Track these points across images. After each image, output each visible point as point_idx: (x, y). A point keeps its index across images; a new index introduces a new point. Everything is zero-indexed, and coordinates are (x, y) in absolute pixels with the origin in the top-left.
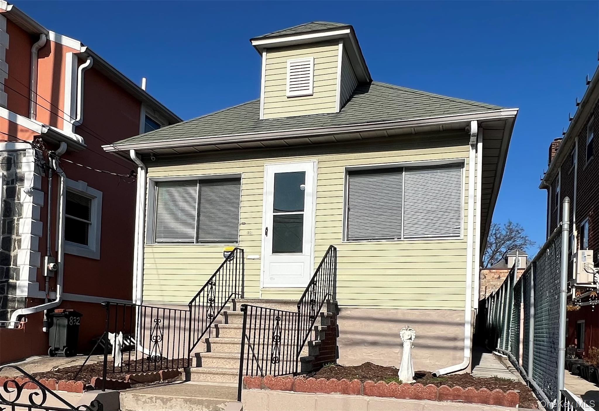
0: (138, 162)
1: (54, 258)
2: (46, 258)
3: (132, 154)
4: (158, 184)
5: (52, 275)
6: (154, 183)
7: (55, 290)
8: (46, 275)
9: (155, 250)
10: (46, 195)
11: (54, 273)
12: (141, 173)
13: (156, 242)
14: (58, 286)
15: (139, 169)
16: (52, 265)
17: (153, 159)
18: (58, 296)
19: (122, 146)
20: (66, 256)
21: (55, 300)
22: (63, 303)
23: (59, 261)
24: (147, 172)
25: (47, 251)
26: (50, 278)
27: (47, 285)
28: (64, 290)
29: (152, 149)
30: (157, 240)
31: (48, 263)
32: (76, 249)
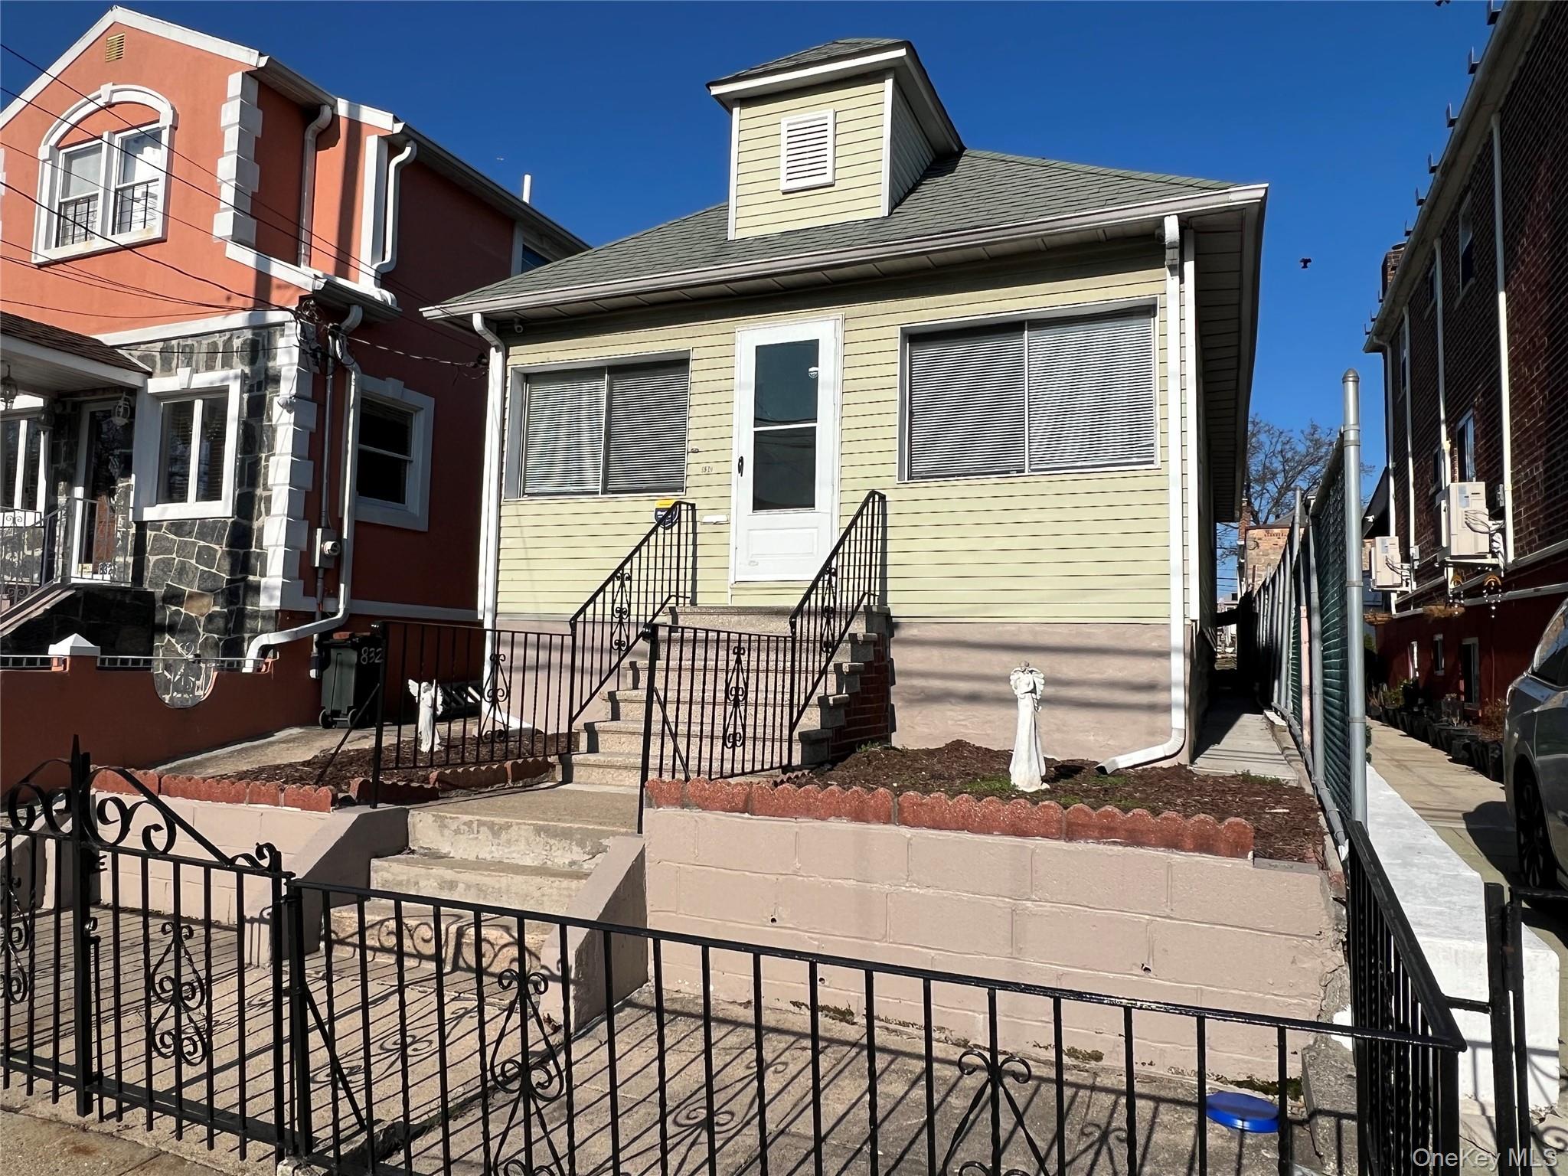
0: (489, 337)
1: (333, 530)
2: (319, 531)
3: (477, 322)
4: (529, 377)
5: (331, 565)
6: (521, 377)
7: (336, 596)
8: (317, 565)
9: (522, 510)
10: (321, 407)
11: (334, 560)
12: (495, 358)
13: (524, 494)
14: (342, 586)
15: (493, 350)
16: (329, 545)
17: (519, 329)
18: (341, 606)
19: (457, 307)
20: (357, 525)
21: (335, 614)
22: (352, 620)
23: (345, 536)
24: (506, 356)
25: (320, 517)
26: (326, 570)
27: (320, 584)
28: (354, 594)
29: (515, 310)
30: (528, 490)
31: (323, 541)
32: (379, 512)
